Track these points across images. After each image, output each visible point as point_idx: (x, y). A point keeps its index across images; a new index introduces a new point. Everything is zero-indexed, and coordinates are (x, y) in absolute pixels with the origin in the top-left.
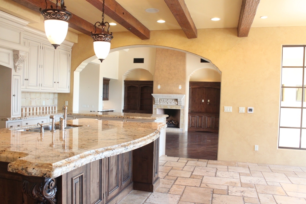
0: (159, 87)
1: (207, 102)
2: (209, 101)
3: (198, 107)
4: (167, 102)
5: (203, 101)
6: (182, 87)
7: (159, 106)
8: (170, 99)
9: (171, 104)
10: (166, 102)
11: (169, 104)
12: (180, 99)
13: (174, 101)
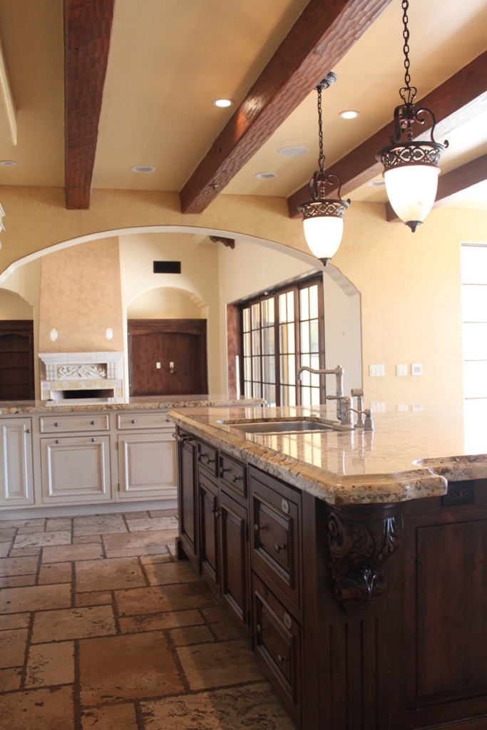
0: (54, 335)
1: (170, 369)
2: (172, 364)
3: (148, 381)
4: (79, 372)
5: (158, 365)
6: (113, 333)
7: (56, 385)
8: (86, 364)
9: (88, 378)
10: (75, 373)
11: (84, 377)
12: (112, 365)
13: (96, 368)
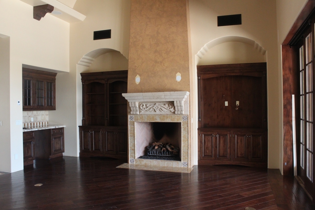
0: (138, 80)
1: (235, 106)
2: (238, 103)
3: (218, 116)
4: (154, 108)
5: (226, 104)
6: (182, 76)
7: (139, 117)
8: (160, 102)
9: (161, 113)
10: (152, 109)
11: (158, 112)
12: (178, 102)
13: (167, 105)
